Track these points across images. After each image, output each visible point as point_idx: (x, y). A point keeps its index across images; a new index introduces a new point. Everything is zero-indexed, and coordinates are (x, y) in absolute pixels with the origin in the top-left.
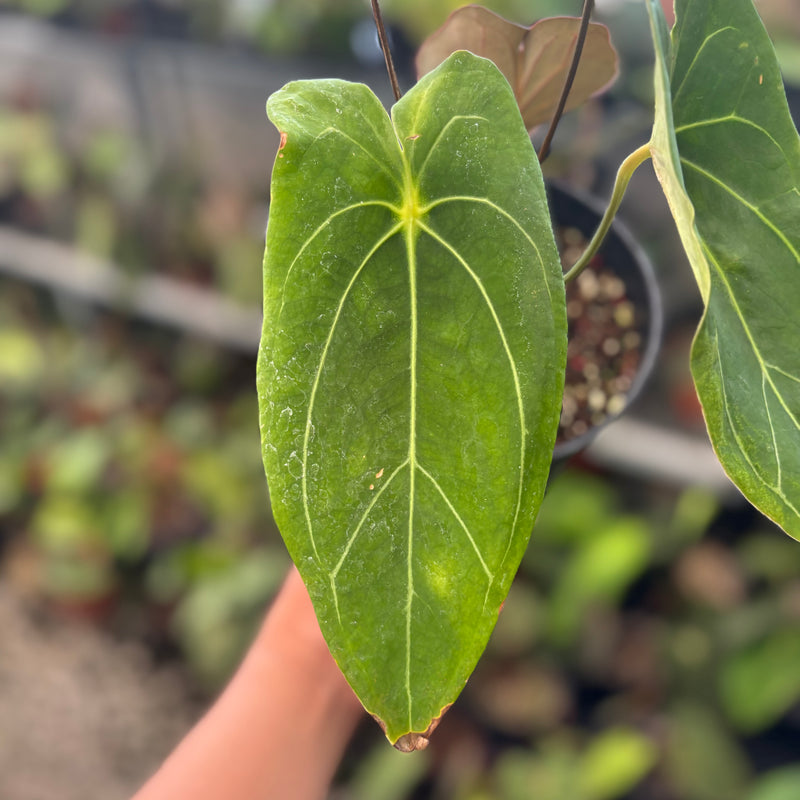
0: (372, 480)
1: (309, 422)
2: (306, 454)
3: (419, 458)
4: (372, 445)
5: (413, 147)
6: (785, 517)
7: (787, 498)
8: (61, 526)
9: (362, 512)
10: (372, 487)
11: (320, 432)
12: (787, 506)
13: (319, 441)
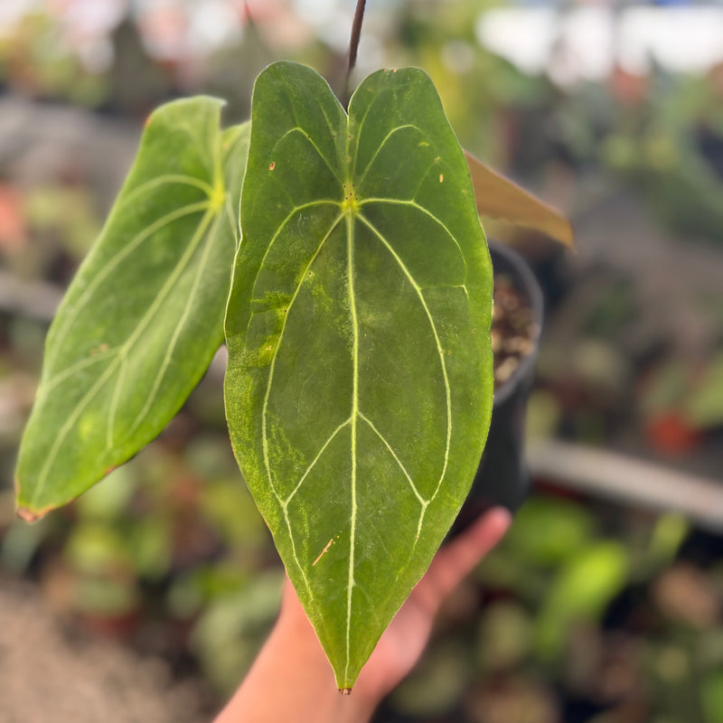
6: (279, 530)
7: (288, 515)
8: (92, 549)
12: (285, 522)
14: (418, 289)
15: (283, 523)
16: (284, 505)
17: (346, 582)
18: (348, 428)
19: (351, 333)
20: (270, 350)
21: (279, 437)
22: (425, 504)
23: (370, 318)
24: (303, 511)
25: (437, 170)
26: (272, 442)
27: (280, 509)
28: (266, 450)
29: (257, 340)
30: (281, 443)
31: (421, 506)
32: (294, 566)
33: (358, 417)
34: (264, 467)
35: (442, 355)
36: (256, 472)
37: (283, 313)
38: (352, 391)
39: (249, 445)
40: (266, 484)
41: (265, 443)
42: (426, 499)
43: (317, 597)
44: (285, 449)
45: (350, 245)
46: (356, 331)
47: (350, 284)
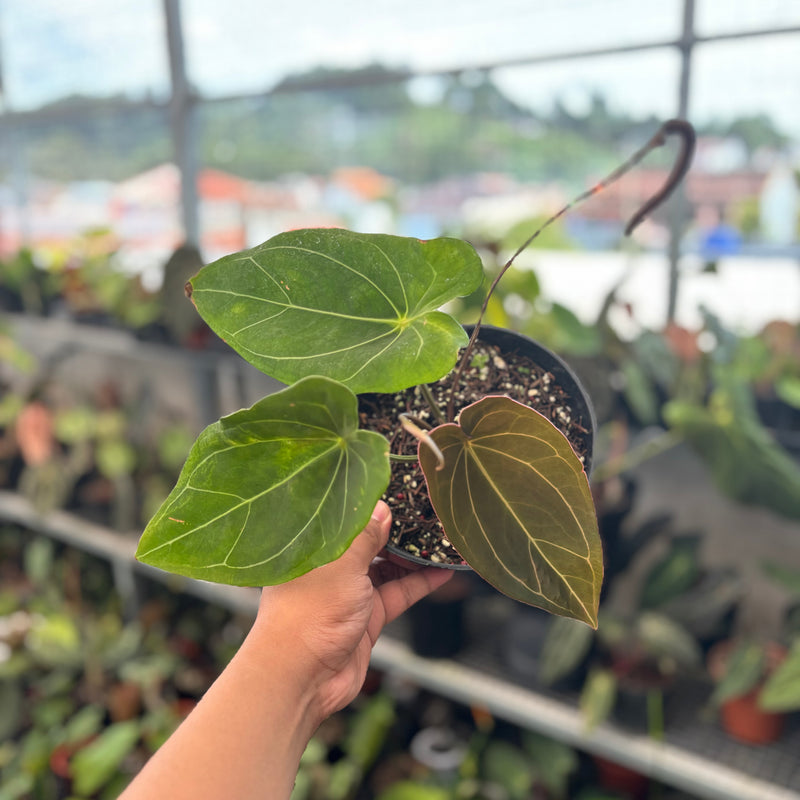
0: (285, 283)
1: (313, 252)
2: (300, 249)
3: (290, 309)
4: (300, 285)
7: (185, 491)
9: (272, 275)
10: (282, 282)
11: (308, 257)
12: (182, 491)
13: (303, 257)
14: (317, 512)
15: (182, 489)
16: (188, 486)
17: (169, 540)
18: (240, 502)
19: (282, 479)
20: (235, 444)
21: (211, 467)
22: (224, 564)
23: (291, 489)
24: (189, 499)
26: (206, 464)
27: (185, 485)
28: (202, 463)
29: (235, 437)
30: (209, 470)
31: (222, 562)
32: (165, 508)
33: (247, 505)
34: (196, 466)
36: (191, 463)
37: (253, 441)
38: (257, 494)
40: (190, 472)
41: (205, 461)
42: (227, 563)
43: (156, 528)
44: (207, 473)
45: (325, 452)
46: (285, 481)
47: (306, 465)
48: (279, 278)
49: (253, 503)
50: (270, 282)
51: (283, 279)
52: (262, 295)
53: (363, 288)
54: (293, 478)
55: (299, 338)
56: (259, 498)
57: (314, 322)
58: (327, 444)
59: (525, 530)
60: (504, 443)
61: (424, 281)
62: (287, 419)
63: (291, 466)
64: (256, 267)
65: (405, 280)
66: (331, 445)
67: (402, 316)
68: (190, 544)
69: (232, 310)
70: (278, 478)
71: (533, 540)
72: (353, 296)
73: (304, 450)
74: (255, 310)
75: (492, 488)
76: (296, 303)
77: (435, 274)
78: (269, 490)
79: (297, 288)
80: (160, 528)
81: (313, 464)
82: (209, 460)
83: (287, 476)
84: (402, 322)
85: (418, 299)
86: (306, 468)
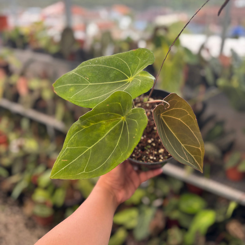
0: (87, 77)
1: (95, 65)
2: (90, 65)
3: (90, 85)
4: (92, 77)
5: (138, 76)
6: (63, 149)
9: (82, 76)
10: (86, 77)
11: (94, 67)
13: (92, 67)
14: (117, 145)
15: (65, 149)
16: (67, 148)
17: (63, 168)
18: (87, 149)
19: (102, 137)
20: (85, 127)
21: (75, 138)
22: (84, 172)
23: (106, 139)
24: (68, 152)
25: (134, 135)
27: (66, 148)
29: (85, 124)
31: (83, 171)
32: (59, 157)
33: (90, 149)
34: (70, 140)
35: (109, 158)
37: (92, 124)
39: (70, 134)
40: (68, 142)
41: (73, 137)
42: (85, 171)
43: (57, 165)
44: (74, 141)
45: (117, 124)
46: (103, 137)
47: (110, 130)
48: (84, 76)
49: (92, 148)
50: (82, 78)
51: (86, 76)
52: (79, 83)
53: (115, 72)
54: (106, 135)
55: (96, 92)
56: (95, 145)
57: (99, 87)
58: (117, 121)
59: (180, 142)
60: (172, 113)
61: (136, 63)
62: (105, 112)
63: (105, 131)
64: (76, 75)
65: (129, 65)
66: (119, 121)
67: (130, 78)
68: (71, 167)
69: (70, 90)
70: (100, 137)
71: (183, 145)
72: (112, 75)
73: (109, 125)
74: (78, 88)
75: (169, 129)
76: (91, 82)
77: (140, 60)
78: (98, 142)
79: (92, 78)
80: (59, 165)
81: (113, 129)
82: (74, 136)
83: (104, 135)
84: (130, 79)
85: (135, 69)
86: (110, 131)
